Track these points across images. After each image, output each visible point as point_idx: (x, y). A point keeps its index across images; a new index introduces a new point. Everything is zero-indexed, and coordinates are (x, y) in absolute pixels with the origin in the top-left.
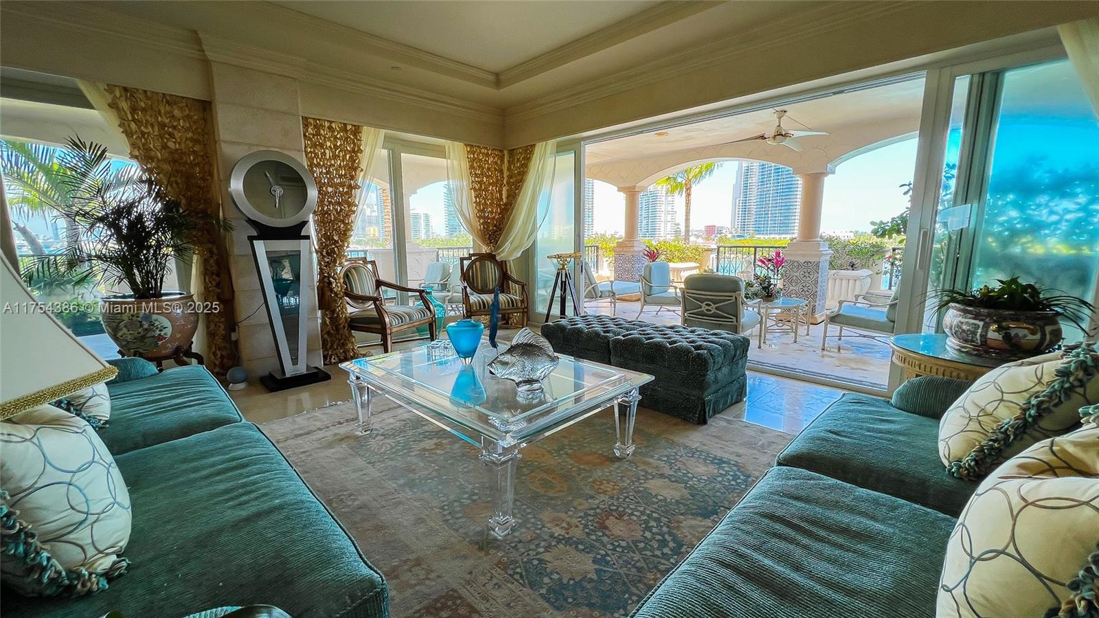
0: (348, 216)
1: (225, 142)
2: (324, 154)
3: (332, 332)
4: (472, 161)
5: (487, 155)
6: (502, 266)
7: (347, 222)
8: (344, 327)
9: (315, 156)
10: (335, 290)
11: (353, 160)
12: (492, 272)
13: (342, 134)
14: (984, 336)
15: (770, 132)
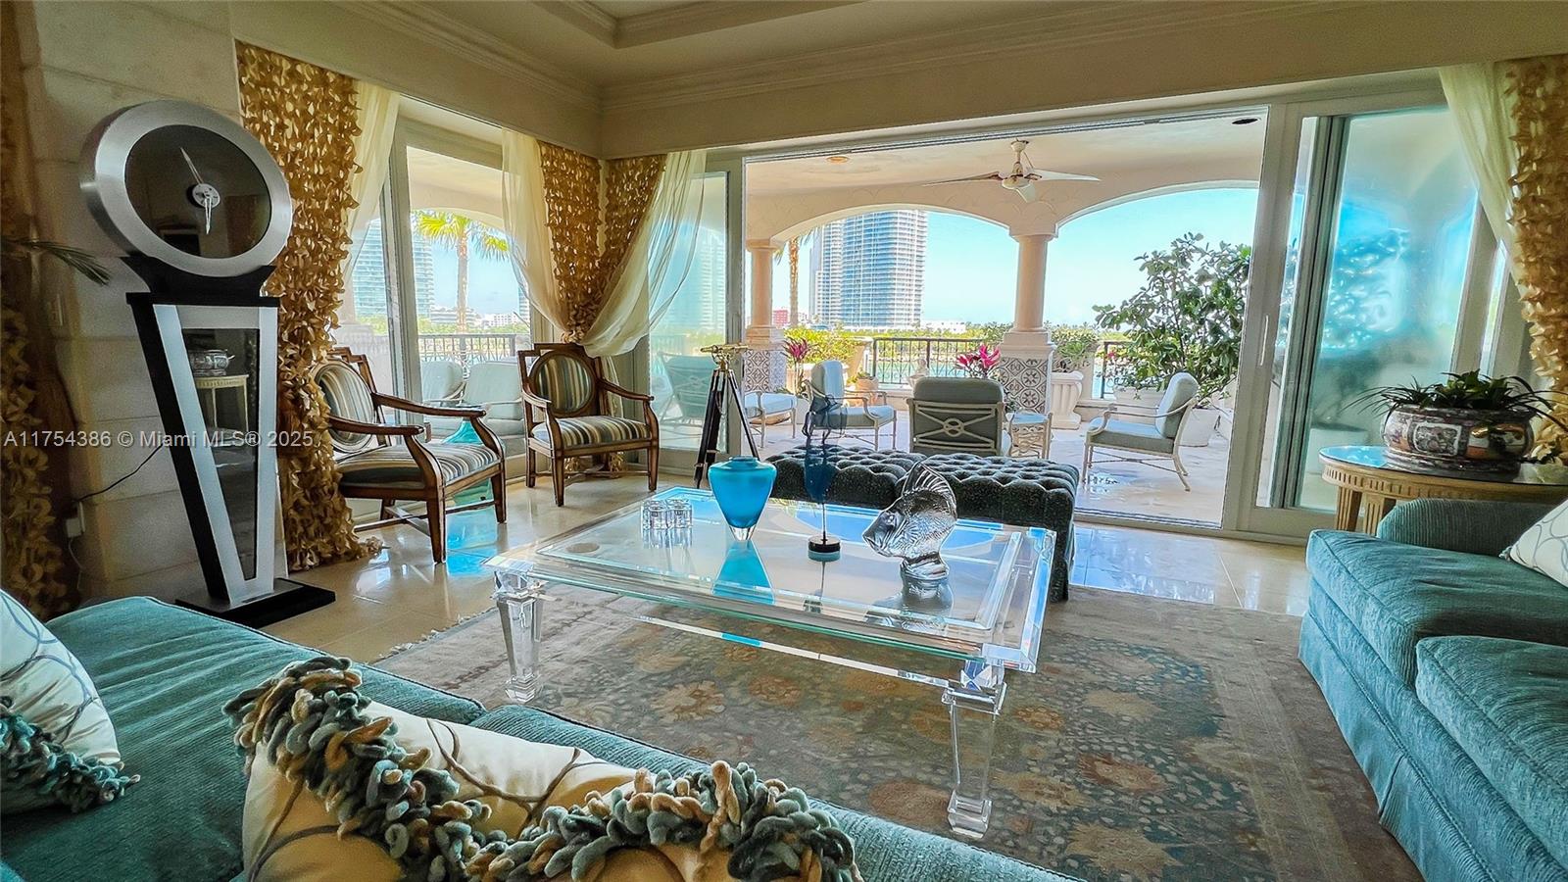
0: (333, 261)
1: (53, 69)
2: (281, 127)
3: (305, 502)
4: (549, 173)
5: (573, 165)
6: (594, 366)
7: (332, 274)
8: (331, 492)
9: (261, 130)
10: (311, 414)
11: (341, 148)
12: (579, 380)
13: (316, 90)
14: (1463, 445)
15: (1006, 169)
